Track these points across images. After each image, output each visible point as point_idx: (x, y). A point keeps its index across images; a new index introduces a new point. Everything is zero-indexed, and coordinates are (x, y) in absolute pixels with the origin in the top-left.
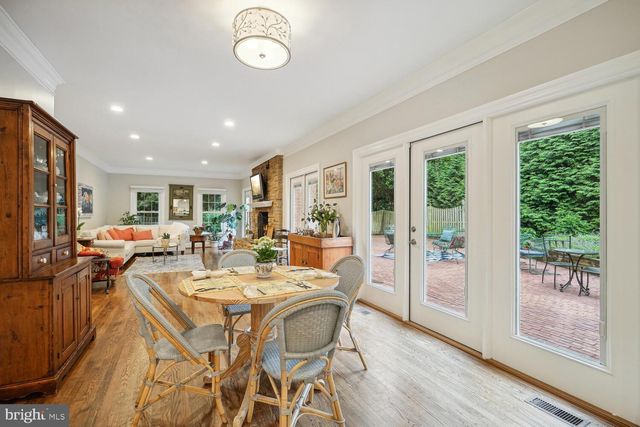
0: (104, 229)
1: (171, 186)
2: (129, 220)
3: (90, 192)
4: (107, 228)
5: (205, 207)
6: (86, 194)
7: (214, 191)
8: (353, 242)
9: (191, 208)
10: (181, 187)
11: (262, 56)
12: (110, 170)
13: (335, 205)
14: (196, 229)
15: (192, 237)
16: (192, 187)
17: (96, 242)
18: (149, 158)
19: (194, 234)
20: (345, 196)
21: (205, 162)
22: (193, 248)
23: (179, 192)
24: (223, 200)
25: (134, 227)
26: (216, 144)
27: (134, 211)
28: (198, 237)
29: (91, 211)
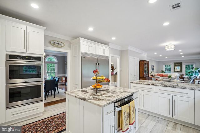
0: (156, 74)
1: (174, 63)
3: (153, 66)
4: (157, 73)
5: (186, 68)
7: (190, 64)
10: (178, 63)
14: (181, 75)
15: (180, 77)
16: (182, 63)
17: (154, 76)
18: (166, 58)
23: (177, 65)
24: (194, 66)
25: (163, 74)
27: (164, 70)
28: (182, 77)
29: (154, 70)
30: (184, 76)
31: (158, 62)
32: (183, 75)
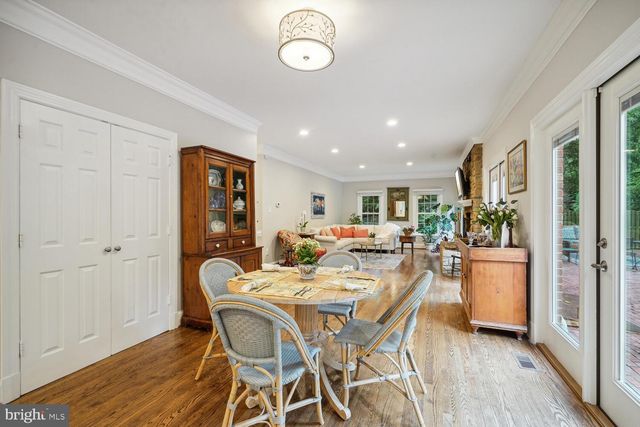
0: (328, 228)
1: (388, 189)
2: (356, 221)
5: (421, 209)
6: (317, 200)
7: (431, 192)
8: (529, 256)
9: (407, 209)
10: (398, 190)
11: (307, 58)
12: (342, 180)
13: (513, 202)
14: (405, 230)
15: (401, 238)
16: (408, 188)
18: (362, 167)
19: (404, 235)
20: (525, 190)
21: (410, 164)
22: (402, 249)
23: (396, 195)
24: (440, 200)
25: (355, 226)
26: (402, 145)
27: (360, 213)
28: (407, 238)
29: (323, 213)
30: (413, 234)
31: (344, 185)
32: (411, 230)
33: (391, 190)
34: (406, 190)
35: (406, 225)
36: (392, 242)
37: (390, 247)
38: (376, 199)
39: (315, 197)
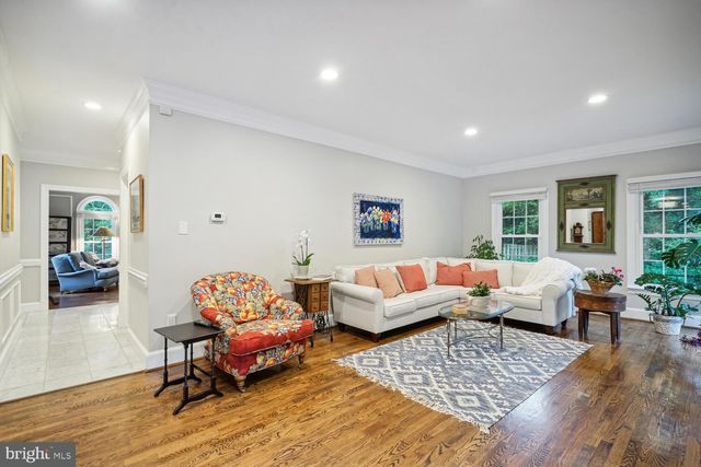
1: (561, 183)
6: (376, 209)
9: (610, 225)
10: (585, 182)
14: (591, 278)
15: (579, 297)
16: (612, 178)
19: (588, 290)
23: (577, 194)
27: (496, 235)
28: (598, 301)
29: (397, 235)
30: (618, 291)
31: (463, 182)
32: (614, 280)
33: (565, 187)
34: (607, 183)
35: (600, 264)
36: (551, 306)
37: (550, 320)
38: (533, 208)
39: (365, 206)
